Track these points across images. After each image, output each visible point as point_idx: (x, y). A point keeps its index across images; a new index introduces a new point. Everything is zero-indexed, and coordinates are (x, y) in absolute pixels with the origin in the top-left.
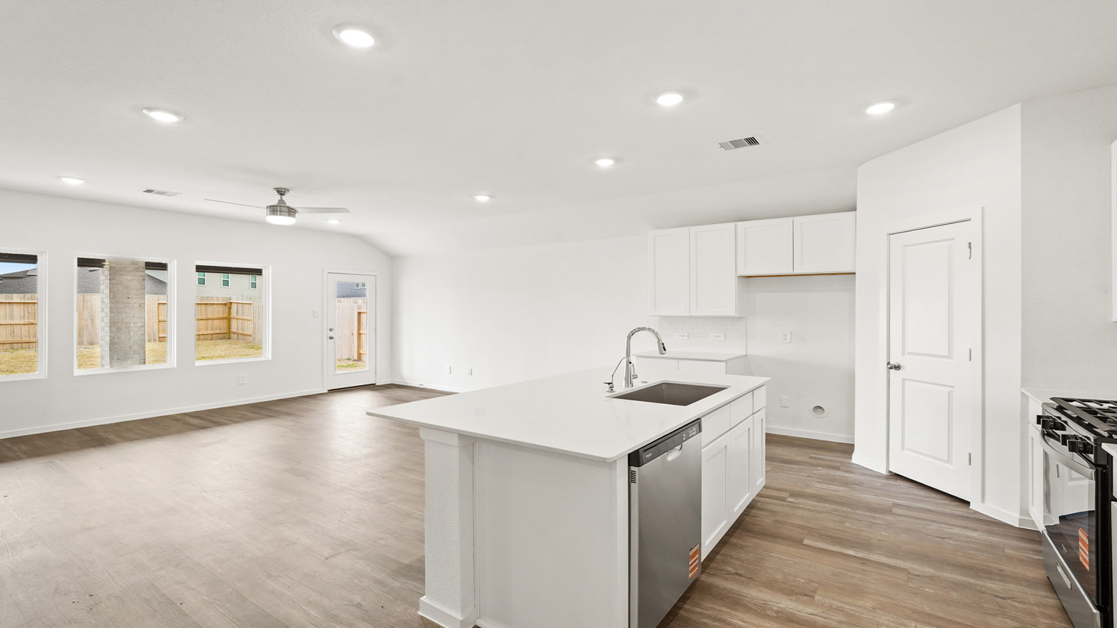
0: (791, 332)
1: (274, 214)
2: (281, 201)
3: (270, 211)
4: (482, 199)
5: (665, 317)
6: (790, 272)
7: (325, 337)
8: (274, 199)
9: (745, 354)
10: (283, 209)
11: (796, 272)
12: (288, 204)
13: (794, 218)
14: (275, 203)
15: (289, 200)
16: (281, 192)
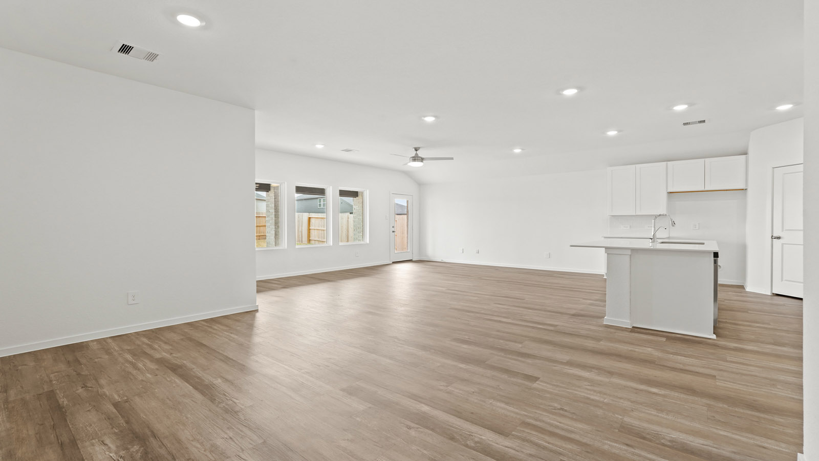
0: (699, 224)
1: (414, 161)
2: (416, 154)
3: (413, 159)
4: (517, 151)
5: (612, 216)
6: (703, 189)
7: (391, 232)
8: (413, 153)
9: (668, 236)
10: (419, 158)
11: (706, 189)
12: (420, 155)
13: (706, 159)
14: (414, 155)
15: (421, 153)
16: (416, 150)
